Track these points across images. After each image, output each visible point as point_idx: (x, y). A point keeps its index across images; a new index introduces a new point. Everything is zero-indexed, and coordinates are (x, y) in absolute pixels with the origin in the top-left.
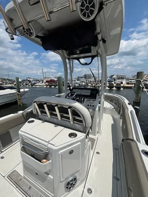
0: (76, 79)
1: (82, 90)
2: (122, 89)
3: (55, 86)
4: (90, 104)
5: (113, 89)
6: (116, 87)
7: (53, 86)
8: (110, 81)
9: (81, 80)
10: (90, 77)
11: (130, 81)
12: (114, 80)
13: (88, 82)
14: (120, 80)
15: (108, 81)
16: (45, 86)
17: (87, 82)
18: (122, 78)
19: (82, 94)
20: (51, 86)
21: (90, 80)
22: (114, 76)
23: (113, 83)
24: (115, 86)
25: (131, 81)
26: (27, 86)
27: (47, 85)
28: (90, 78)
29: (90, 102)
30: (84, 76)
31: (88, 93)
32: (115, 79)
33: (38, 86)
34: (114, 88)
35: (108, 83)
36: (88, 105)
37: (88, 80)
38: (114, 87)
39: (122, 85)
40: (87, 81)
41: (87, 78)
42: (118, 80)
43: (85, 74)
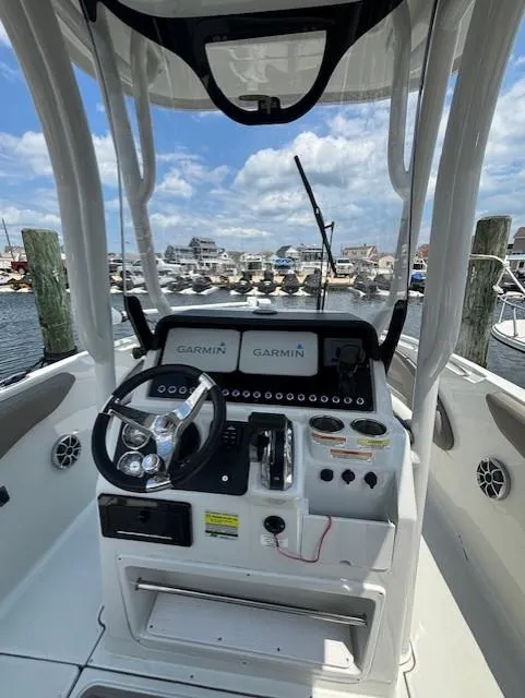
1: (247, 335)
4: (338, 467)
5: (297, 294)
8: (283, 267)
9: (183, 261)
10: (215, 250)
12: (291, 263)
13: (207, 269)
14: (312, 264)
15: (276, 267)
17: (203, 268)
19: (251, 366)
21: (211, 261)
22: (290, 251)
23: (291, 272)
24: (303, 285)
27: (15, 284)
28: (211, 254)
29: (340, 446)
30: (191, 245)
31: (299, 358)
32: (293, 260)
36: (327, 475)
37: (205, 261)
38: (300, 290)
40: (202, 265)
41: (202, 254)
42: (304, 263)
43: (194, 239)
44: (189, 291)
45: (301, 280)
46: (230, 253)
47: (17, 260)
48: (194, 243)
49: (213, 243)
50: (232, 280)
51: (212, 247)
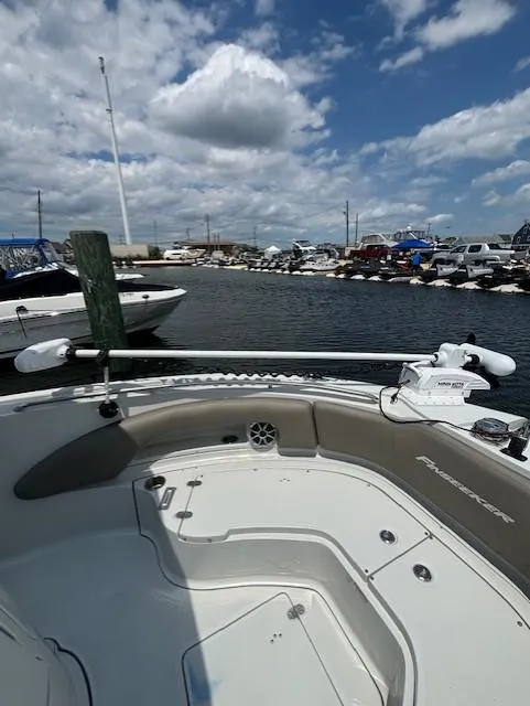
0: (505, 237)
3: (368, 274)
7: (363, 272)
16: (332, 275)
20: (350, 273)
26: (279, 271)
27: (338, 271)
33: (309, 273)
47: (359, 249)
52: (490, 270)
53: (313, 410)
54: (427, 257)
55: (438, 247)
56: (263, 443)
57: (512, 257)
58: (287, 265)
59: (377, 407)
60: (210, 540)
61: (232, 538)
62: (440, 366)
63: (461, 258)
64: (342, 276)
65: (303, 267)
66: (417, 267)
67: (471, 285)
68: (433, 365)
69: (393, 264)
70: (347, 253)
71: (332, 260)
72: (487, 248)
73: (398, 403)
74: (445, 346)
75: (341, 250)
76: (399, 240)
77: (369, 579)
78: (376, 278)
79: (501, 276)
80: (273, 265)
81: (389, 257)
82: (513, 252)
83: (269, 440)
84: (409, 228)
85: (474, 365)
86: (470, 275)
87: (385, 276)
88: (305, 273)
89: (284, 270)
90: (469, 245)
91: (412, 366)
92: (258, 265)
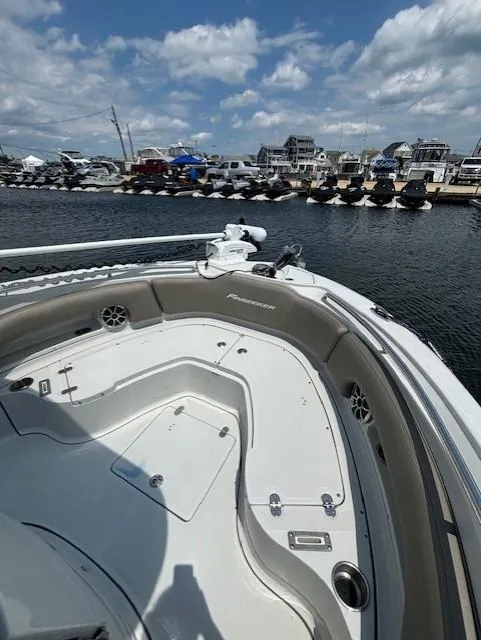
0: (252, 157)
2: (428, 206)
3: (156, 189)
5: (388, 205)
6: (404, 199)
7: (149, 187)
8: (383, 169)
10: (308, 150)
11: (464, 170)
12: (397, 164)
14: (424, 166)
15: (376, 170)
16: (119, 190)
18: (434, 157)
20: (139, 188)
21: (306, 163)
22: (403, 148)
23: (393, 176)
24: (400, 193)
25: (470, 171)
26: (53, 188)
27: (125, 185)
28: (308, 155)
30: (286, 145)
32: (401, 160)
33: (93, 189)
34: (394, 204)
35: (373, 176)
37: (300, 163)
38: (394, 200)
39: (430, 188)
40: (295, 167)
41: (298, 155)
42: (414, 164)
43: (291, 139)
44: (261, 197)
45: (399, 187)
46: (329, 153)
47: (138, 163)
48: (291, 142)
49: (312, 142)
50: (314, 185)
51: (309, 146)
52: (247, 184)
53: (152, 286)
54: (202, 172)
55: (209, 163)
56: (117, 324)
57: (259, 173)
58: (61, 180)
59: (197, 274)
60: (102, 394)
61: (119, 387)
62: (228, 239)
63: (226, 173)
64: (130, 192)
65: (83, 182)
66: (196, 182)
67: (237, 196)
68: (224, 240)
69: (174, 178)
70: (128, 168)
71: (114, 175)
72: (243, 165)
73: (210, 268)
74: (229, 225)
75: (121, 164)
76: (174, 156)
77: (217, 366)
78: (164, 193)
79: (255, 189)
80: (42, 179)
81: (170, 172)
82: (259, 169)
83: (122, 320)
84: (180, 144)
85: (247, 237)
86: (236, 188)
87: (172, 191)
88: (88, 189)
89: (59, 185)
90: (230, 162)
91: (212, 242)
92: (20, 179)
